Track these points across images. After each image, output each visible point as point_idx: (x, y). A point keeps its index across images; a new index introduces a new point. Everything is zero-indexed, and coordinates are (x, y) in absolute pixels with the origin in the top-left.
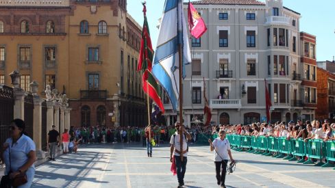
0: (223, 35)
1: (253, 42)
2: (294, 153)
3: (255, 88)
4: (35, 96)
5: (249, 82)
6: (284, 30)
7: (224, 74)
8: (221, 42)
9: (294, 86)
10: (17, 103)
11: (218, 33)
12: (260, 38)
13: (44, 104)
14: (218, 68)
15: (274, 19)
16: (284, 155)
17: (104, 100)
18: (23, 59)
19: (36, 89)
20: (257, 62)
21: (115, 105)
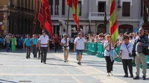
3: (129, 3)
21: (5, 16)
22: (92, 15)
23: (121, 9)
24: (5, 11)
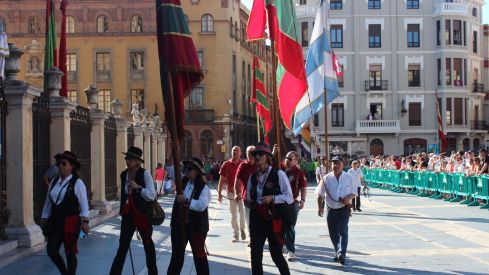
0: (375, 30)
1: (416, 40)
2: (475, 195)
3: (419, 104)
4: (118, 119)
5: (412, 95)
6: (460, 22)
7: (376, 86)
8: (372, 41)
9: (474, 101)
10: (94, 128)
11: (367, 28)
12: (427, 34)
13: (131, 130)
14: (367, 77)
15: (447, 7)
16: (461, 198)
17: (210, 122)
18: (101, 68)
19: (120, 110)
20: (422, 67)
21: (226, 130)
22: (362, 125)
23: (407, 114)
24: (226, 123)
